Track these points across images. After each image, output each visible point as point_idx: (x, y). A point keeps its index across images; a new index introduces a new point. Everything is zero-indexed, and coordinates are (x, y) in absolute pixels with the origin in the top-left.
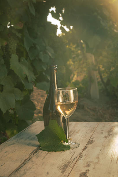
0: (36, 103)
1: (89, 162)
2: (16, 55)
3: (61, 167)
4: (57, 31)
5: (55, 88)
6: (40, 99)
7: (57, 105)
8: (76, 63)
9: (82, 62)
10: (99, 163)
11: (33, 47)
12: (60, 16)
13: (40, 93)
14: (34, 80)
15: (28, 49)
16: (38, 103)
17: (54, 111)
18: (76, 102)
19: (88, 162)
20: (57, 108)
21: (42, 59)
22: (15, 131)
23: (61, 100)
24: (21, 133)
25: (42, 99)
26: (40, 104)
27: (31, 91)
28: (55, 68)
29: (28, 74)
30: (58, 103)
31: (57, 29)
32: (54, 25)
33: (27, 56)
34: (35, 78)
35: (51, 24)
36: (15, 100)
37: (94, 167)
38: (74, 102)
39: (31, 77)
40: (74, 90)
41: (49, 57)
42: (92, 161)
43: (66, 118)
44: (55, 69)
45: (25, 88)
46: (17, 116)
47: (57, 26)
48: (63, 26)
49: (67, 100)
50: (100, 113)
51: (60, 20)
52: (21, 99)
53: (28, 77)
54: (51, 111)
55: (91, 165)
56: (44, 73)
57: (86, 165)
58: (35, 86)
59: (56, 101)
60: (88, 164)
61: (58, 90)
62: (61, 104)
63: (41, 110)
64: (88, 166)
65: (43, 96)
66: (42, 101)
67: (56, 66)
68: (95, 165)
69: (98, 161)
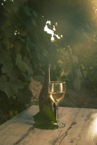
0: (32, 91)
1: (73, 139)
2: (20, 55)
3: (51, 142)
5: (49, 81)
6: (35, 88)
7: (50, 94)
8: (64, 62)
10: (80, 140)
11: (33, 50)
12: (53, 28)
13: (36, 83)
15: (29, 51)
16: (34, 91)
17: (47, 98)
18: (64, 92)
20: (50, 97)
22: (16, 112)
23: (53, 91)
24: (21, 114)
25: (37, 88)
26: (35, 92)
27: (29, 82)
30: (51, 93)
31: (52, 37)
32: (49, 34)
34: (33, 73)
35: (47, 33)
36: (18, 88)
37: (76, 143)
38: (62, 92)
39: (31, 71)
40: (63, 83)
42: (75, 138)
43: (56, 104)
44: (49, 67)
45: (25, 80)
46: (18, 100)
47: (51, 35)
48: (55, 35)
49: (58, 91)
50: (81, 100)
51: (53, 30)
52: (22, 87)
53: (28, 72)
54: (45, 98)
55: (74, 142)
56: (40, 69)
57: (70, 142)
58: (33, 78)
59: (49, 91)
60: (72, 141)
61: (51, 82)
62: (53, 93)
63: (36, 96)
64: (72, 142)
65: (38, 86)
66: (37, 89)
67: (50, 65)
68: (77, 141)
69: (80, 138)
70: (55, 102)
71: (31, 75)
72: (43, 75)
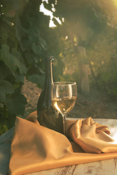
0: (26, 96)
1: (91, 167)
2: (7, 45)
3: (58, 173)
4: (49, 22)
5: (51, 82)
6: (29, 92)
7: (54, 101)
8: (67, 56)
9: (73, 55)
10: (102, 168)
11: (25, 38)
12: (52, 7)
13: (29, 85)
14: (26, 73)
15: (19, 39)
16: (27, 95)
17: (49, 108)
18: (75, 98)
19: (89, 166)
20: (53, 105)
21: (35, 51)
22: (5, 126)
23: (57, 96)
24: (11, 130)
25: (31, 92)
26: (29, 97)
27: (22, 84)
28: (51, 59)
29: (19, 66)
30: (55, 99)
31: (50, 19)
32: (46, 16)
33: (19, 46)
34: (27, 71)
35: (44, 15)
36: (6, 94)
37: (96, 174)
38: (72, 98)
39: (23, 69)
40: (73, 84)
41: (41, 49)
42: (93, 166)
43: (63, 116)
44: (52, 61)
45: (16, 81)
46: (7, 110)
47: (49, 17)
48: (55, 18)
49: (65, 96)
50: (91, 107)
51: (52, 11)
52: (11, 92)
53: (20, 69)
54: (46, 107)
55: (93, 171)
56: (36, 66)
57: (87, 171)
58: (27, 79)
59: (52, 96)
60: (89, 170)
61: (54, 84)
62: (58, 100)
63: (31, 103)
64: (90, 172)
65: (32, 89)
66: (32, 94)
67: (52, 58)
68: (97, 170)
69: (101, 165)
70: (61, 113)
71: (24, 74)
72: (40, 74)
